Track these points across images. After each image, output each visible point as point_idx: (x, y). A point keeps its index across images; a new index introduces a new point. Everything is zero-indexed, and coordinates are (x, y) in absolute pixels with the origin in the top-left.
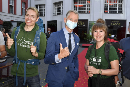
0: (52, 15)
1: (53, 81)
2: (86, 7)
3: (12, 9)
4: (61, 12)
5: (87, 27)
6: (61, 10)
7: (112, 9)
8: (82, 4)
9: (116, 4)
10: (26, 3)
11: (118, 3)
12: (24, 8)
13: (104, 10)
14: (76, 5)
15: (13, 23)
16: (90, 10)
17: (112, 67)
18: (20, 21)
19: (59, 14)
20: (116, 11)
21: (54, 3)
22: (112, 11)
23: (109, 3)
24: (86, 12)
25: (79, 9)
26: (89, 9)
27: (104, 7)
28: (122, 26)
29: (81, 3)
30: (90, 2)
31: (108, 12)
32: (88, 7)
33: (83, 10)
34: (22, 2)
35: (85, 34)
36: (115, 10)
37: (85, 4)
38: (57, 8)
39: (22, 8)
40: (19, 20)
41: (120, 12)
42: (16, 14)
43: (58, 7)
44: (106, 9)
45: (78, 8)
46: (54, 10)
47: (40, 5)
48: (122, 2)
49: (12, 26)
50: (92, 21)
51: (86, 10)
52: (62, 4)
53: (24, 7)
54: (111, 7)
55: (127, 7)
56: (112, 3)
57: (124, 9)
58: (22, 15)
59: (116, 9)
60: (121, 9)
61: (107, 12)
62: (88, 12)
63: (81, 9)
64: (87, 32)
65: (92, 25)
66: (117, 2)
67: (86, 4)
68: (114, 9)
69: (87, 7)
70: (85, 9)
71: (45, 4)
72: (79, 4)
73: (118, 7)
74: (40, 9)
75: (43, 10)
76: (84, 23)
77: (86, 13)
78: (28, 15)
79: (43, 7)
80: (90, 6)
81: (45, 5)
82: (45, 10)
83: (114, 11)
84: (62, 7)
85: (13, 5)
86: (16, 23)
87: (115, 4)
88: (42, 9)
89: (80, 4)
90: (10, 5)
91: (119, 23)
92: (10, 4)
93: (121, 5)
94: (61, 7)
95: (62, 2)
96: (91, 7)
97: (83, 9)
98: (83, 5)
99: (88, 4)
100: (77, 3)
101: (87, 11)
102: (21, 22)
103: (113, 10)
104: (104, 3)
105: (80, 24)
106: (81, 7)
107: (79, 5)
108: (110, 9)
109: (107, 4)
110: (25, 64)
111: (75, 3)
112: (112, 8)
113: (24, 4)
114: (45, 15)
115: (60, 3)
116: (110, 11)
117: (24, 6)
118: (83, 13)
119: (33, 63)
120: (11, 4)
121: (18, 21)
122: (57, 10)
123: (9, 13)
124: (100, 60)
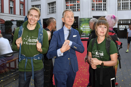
0: (47, 13)
1: (60, 72)
2: (76, 6)
3: (12, 10)
4: (55, 11)
6: (55, 9)
7: (98, 8)
9: (101, 3)
10: (23, 4)
11: (102, 3)
13: (91, 8)
14: (67, 4)
15: (13, 22)
18: (19, 20)
19: (53, 13)
20: (101, 9)
21: (48, 4)
22: (98, 9)
23: (95, 3)
24: (76, 10)
26: (79, 8)
27: (91, 6)
29: (72, 3)
30: (79, 1)
31: (95, 10)
34: (20, 3)
37: (75, 4)
41: (105, 10)
42: (15, 14)
43: (52, 7)
44: (93, 7)
45: (69, 7)
46: (49, 10)
47: (36, 6)
48: (105, 2)
49: (12, 24)
53: (22, 8)
55: (110, 6)
56: (97, 3)
57: (108, 7)
58: (20, 14)
59: (101, 7)
60: (105, 7)
61: (94, 10)
63: (72, 7)
66: (101, 1)
67: (76, 3)
68: (100, 7)
69: (77, 6)
70: (75, 8)
71: (40, 4)
72: (70, 4)
73: (102, 6)
77: (76, 11)
79: (39, 7)
80: (79, 5)
81: (40, 5)
82: (40, 9)
83: (100, 9)
84: (56, 7)
85: (13, 7)
86: (16, 22)
89: (71, 4)
90: (10, 7)
93: (105, 4)
94: (54, 7)
95: (55, 2)
96: (81, 6)
97: (74, 7)
99: (78, 3)
100: (68, 3)
101: (77, 10)
102: (20, 21)
103: (99, 8)
104: (91, 3)
106: (72, 6)
108: (96, 7)
109: (94, 3)
111: (66, 3)
112: (98, 6)
113: (22, 5)
115: (53, 3)
116: (96, 9)
117: (22, 7)
119: (39, 58)
120: (11, 6)
122: (51, 9)
123: (9, 13)
124: (102, 54)
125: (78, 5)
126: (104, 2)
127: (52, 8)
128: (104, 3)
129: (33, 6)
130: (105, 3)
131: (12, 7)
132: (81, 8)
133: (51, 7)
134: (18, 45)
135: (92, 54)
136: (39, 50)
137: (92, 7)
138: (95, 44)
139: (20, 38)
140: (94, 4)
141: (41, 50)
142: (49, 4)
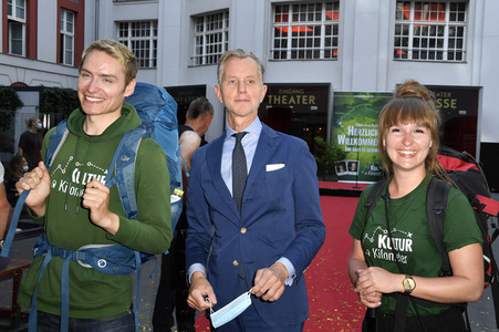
0: (186, 64)
2: (323, 36)
3: (19, 36)
5: (326, 114)
6: (223, 43)
7: (424, 45)
8: (307, 23)
9: (441, 23)
10: (76, 13)
11: (447, 22)
12: (69, 34)
13: (392, 47)
14: (281, 25)
15: (23, 96)
16: (339, 47)
17: (457, 271)
18: (51, 85)
19: (213, 60)
20: (440, 53)
21: (193, 17)
22: (424, 53)
23: (412, 21)
24: (322, 53)
25: (294, 41)
26: (335, 44)
27: (393, 36)
28: (463, 112)
29: (303, 19)
30: (337, 15)
31: (410, 57)
32: (332, 36)
33: (309, 45)
34: (61, 8)
35: (319, 139)
36: (436, 49)
37: (317, 23)
38: (207, 36)
39: (62, 35)
40: (51, 82)
41: (456, 57)
42: (35, 58)
43: (210, 32)
44: (400, 42)
45: (290, 38)
46: (195, 46)
47: (136, 24)
48: (461, 18)
49: (20, 104)
50: (345, 89)
51: (322, 46)
52: (227, 22)
53: (69, 30)
54: (421, 37)
56: (423, 22)
57: (471, 45)
58: (60, 60)
59: (441, 43)
60: (460, 45)
61: (405, 56)
62: (331, 55)
63: (302, 41)
64: (324, 135)
65: (345, 105)
66: (442, 17)
67: (323, 23)
68: (432, 44)
69: (328, 33)
70: (318, 42)
71: (155, 18)
72: (295, 24)
74: (136, 39)
75: (148, 42)
76: (312, 99)
77: (322, 56)
79: (149, 31)
80: (336, 32)
81: (156, 22)
82: (155, 42)
83: (432, 53)
84: (227, 33)
85: (24, 21)
86: (38, 93)
87: (437, 23)
88: (145, 38)
89: (299, 23)
90: (10, 21)
91: (450, 99)
92: (9, 17)
93: (461, 30)
94: (221, 34)
95: (224, 13)
96: (343, 36)
97: (310, 41)
98: (311, 27)
99: (329, 23)
100: (286, 19)
101: (327, 52)
102: (55, 89)
103: (426, 49)
104: (394, 22)
105: (296, 99)
106: (302, 34)
107: (293, 27)
108: (416, 42)
109: (406, 22)
110: (66, 263)
111: (278, 19)
112: (424, 41)
113: (69, 19)
114: (155, 64)
115: (218, 17)
116: (415, 54)
117: (69, 25)
118: (309, 56)
119: (101, 263)
120: (14, 17)
121: (46, 85)
122: (204, 45)
123: (5, 51)
124: (407, 246)
125: (333, 30)
126: (452, 18)
127: (211, 38)
128: (453, 23)
129: (122, 26)
130: (457, 23)
131: (20, 24)
132: (343, 47)
133: (204, 33)
137: (397, 43)
140: (407, 27)
142: (198, 19)
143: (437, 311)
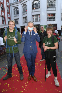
0: (23, 23)
2: (38, 19)
4: (27, 21)
11: (53, 16)
15: (5, 29)
19: (26, 23)
25: (35, 20)
30: (40, 16)
31: (49, 21)
34: (8, 18)
46: (24, 21)
48: (55, 16)
56: (50, 16)
60: (55, 19)
62: (40, 21)
64: (39, 30)
67: (38, 17)
72: (35, 17)
73: (53, 18)
78: (10, 24)
81: (19, 19)
82: (19, 21)
84: (27, 19)
92: (3, 20)
95: (27, 17)
103: (51, 19)
104: (47, 16)
105: (36, 26)
110: (12, 47)
111: (33, 17)
119: (16, 46)
121: (7, 27)
124: (50, 43)
125: (40, 18)
129: (15, 19)
132: (41, 20)
134: (5, 40)
135: (45, 44)
136: (15, 42)
137: (47, 19)
138: (47, 39)
139: (6, 36)
141: (17, 42)
142: (24, 18)
143: (53, 50)
